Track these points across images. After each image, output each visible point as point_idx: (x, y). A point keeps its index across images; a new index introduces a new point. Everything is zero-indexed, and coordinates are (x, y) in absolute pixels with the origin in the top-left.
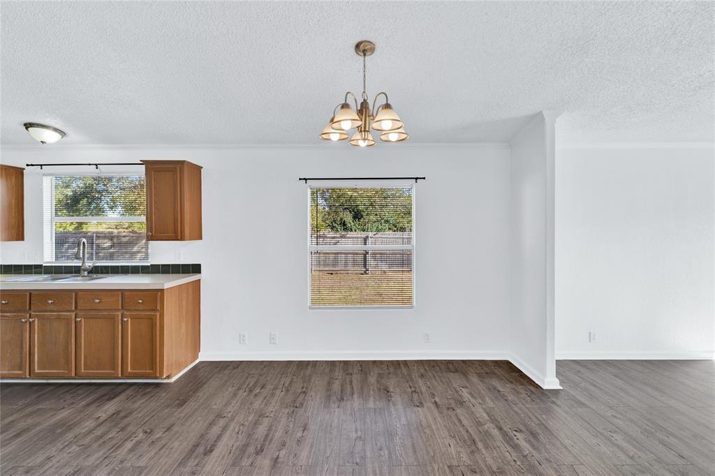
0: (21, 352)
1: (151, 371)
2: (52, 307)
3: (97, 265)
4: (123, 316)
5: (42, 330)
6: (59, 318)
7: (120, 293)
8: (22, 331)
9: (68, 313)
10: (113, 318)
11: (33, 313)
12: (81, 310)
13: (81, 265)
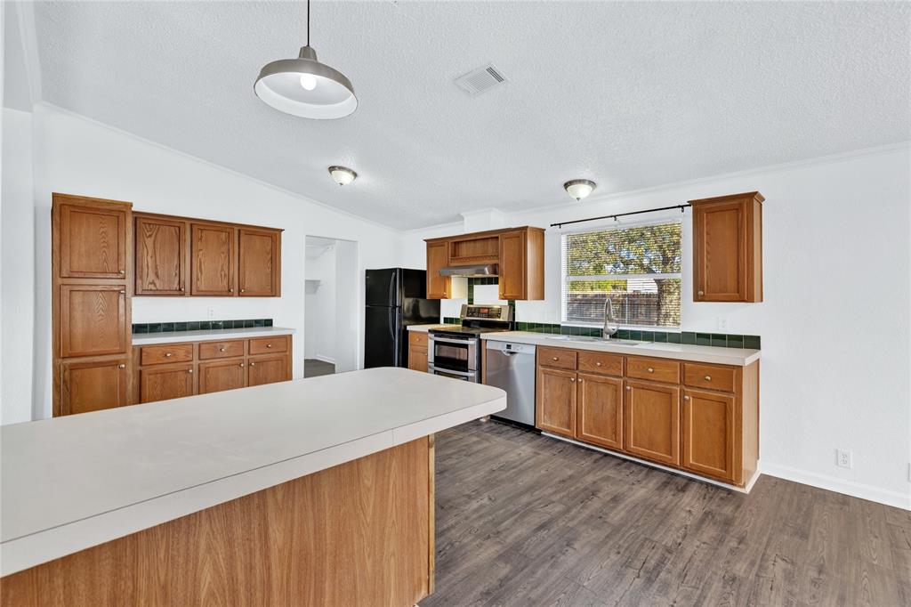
0: (570, 410)
1: (723, 471)
2: (600, 371)
3: (620, 328)
4: (683, 393)
5: (589, 394)
6: (606, 383)
7: (678, 364)
8: (570, 390)
9: (617, 380)
10: (670, 394)
11: (580, 374)
12: (630, 377)
13: (603, 327)
